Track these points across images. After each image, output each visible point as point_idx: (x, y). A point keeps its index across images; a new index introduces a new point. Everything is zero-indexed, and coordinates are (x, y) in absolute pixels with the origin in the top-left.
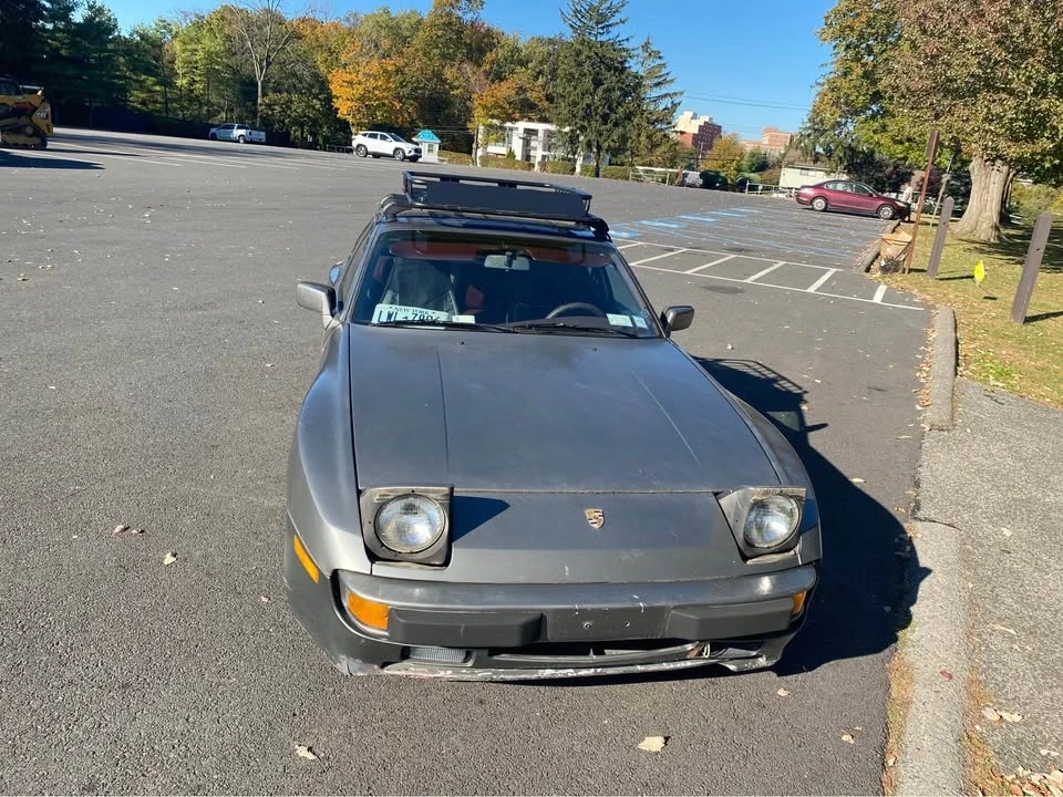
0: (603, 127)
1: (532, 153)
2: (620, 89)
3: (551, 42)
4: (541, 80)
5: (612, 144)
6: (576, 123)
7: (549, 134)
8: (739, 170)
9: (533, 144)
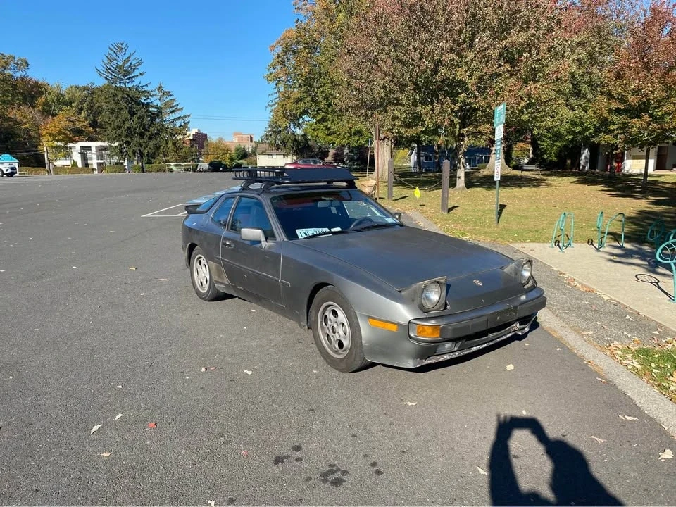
0: (141, 141)
2: (148, 116)
3: (85, 88)
4: (83, 114)
5: (150, 151)
6: (122, 140)
7: (100, 149)
8: (232, 159)
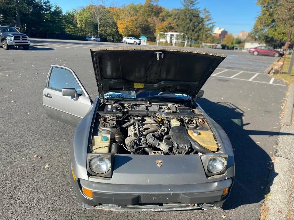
0: (192, 33)
1: (173, 41)
2: (197, 22)
3: (178, 10)
4: (175, 21)
5: (195, 38)
6: (185, 32)
7: (177, 36)
8: (232, 43)
9: (173, 38)
